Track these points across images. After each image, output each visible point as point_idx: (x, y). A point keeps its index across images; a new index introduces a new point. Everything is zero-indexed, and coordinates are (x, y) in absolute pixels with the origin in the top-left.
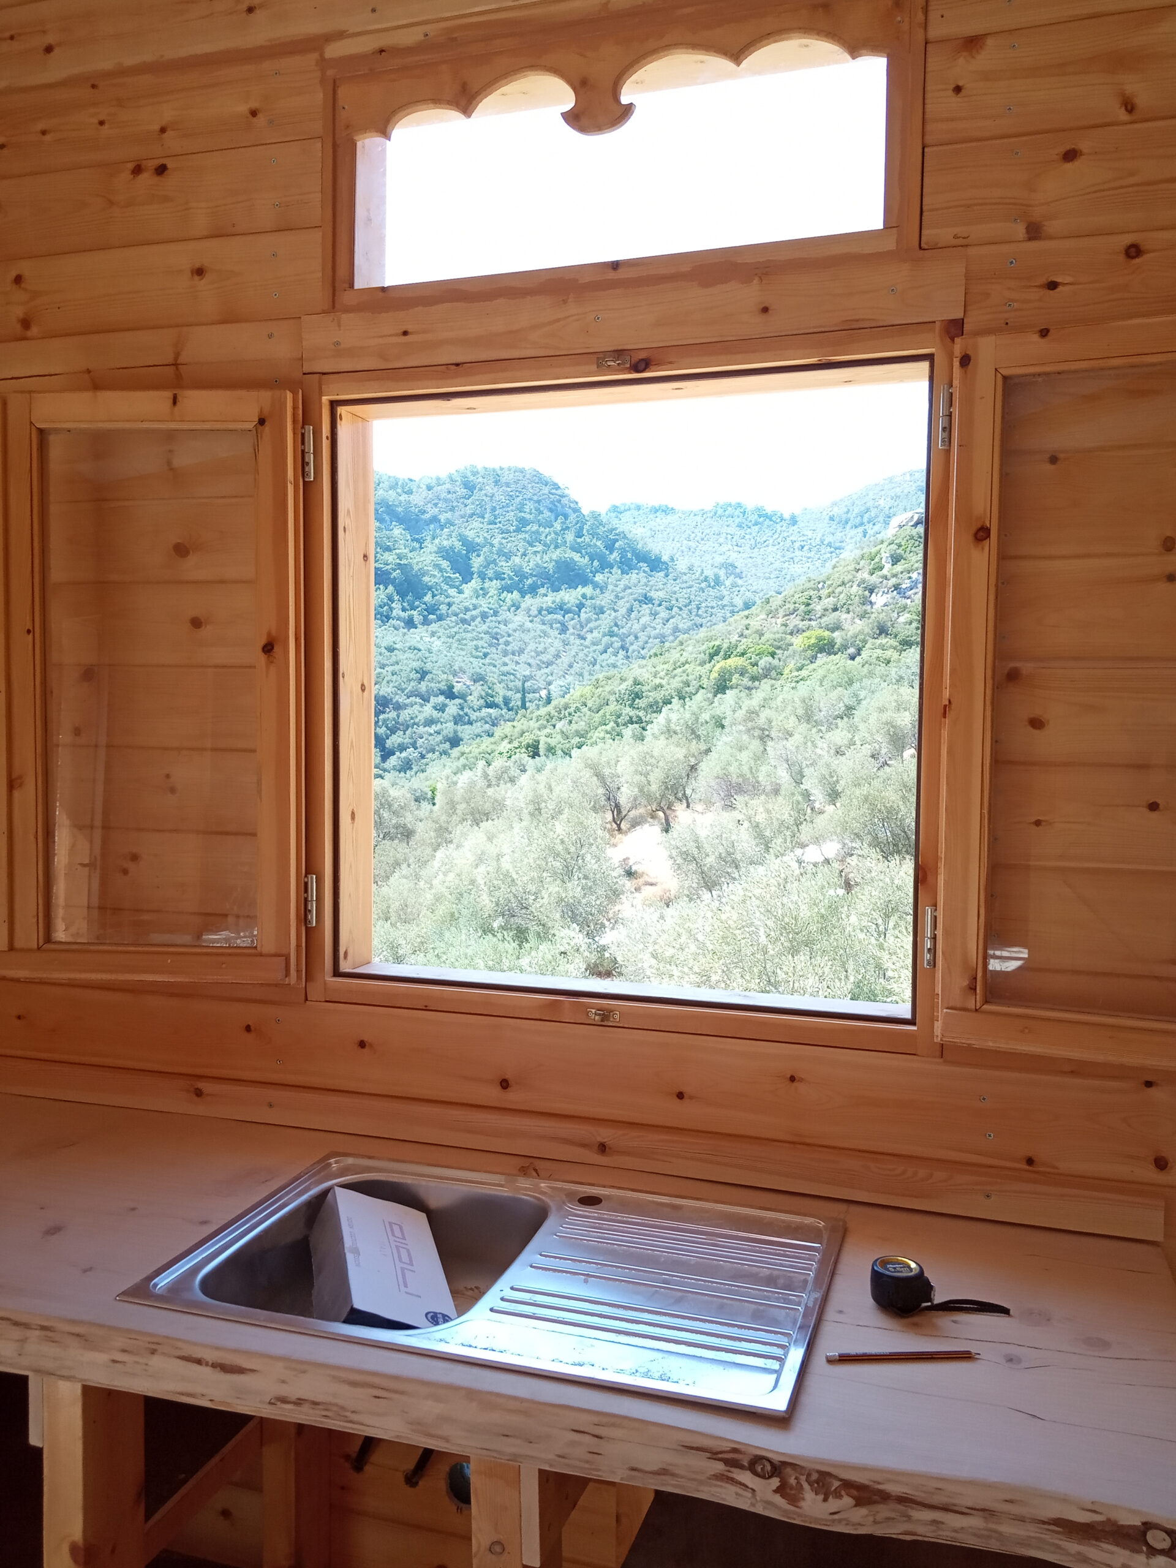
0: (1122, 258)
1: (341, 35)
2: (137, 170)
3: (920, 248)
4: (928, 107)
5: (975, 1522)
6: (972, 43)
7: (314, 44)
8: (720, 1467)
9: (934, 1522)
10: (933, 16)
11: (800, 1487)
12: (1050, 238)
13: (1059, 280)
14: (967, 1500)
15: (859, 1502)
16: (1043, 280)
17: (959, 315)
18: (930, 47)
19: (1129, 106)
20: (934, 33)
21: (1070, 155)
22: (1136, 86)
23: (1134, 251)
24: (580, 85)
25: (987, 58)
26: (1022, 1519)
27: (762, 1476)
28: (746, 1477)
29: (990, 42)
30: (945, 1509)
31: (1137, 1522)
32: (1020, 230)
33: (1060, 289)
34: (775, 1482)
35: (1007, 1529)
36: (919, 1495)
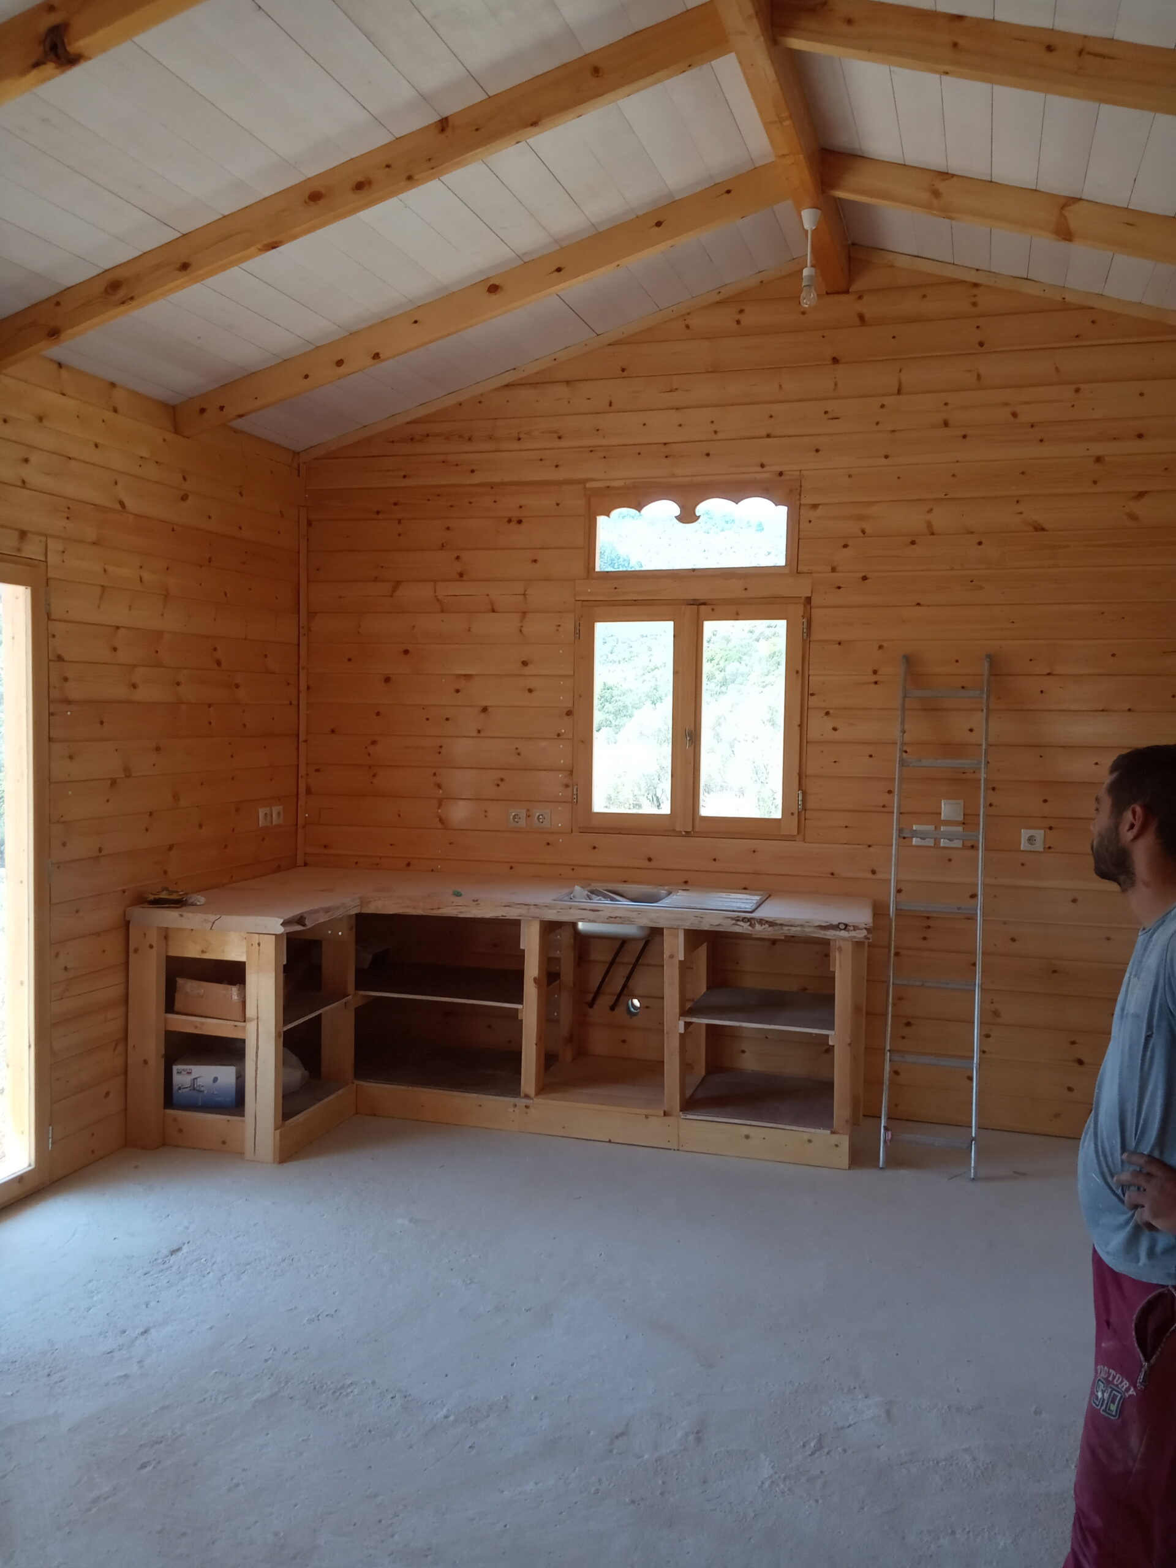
0: (861, 580)
1: (593, 480)
2: (510, 521)
3: (797, 573)
4: (801, 526)
5: (799, 929)
6: (815, 506)
7: (583, 482)
8: (734, 922)
9: (789, 930)
10: (802, 496)
11: (755, 924)
12: (838, 572)
13: (841, 586)
14: (797, 923)
15: (770, 926)
16: (836, 586)
17: (810, 595)
18: (802, 507)
19: (863, 532)
20: (803, 502)
21: (845, 546)
22: (865, 525)
23: (865, 578)
24: (682, 508)
25: (820, 512)
26: (810, 926)
27: (745, 922)
28: (741, 923)
29: (820, 507)
30: (792, 926)
31: (837, 923)
32: (829, 569)
33: (841, 589)
34: (749, 923)
35: (807, 929)
36: (785, 923)
